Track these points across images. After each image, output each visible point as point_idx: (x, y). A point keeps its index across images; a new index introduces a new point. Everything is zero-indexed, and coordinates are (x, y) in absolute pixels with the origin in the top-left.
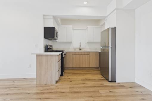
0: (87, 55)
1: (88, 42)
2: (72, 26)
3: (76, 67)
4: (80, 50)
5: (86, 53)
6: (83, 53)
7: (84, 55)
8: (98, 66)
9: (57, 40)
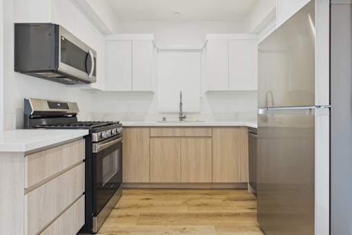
0: (202, 140)
1: (208, 93)
2: (152, 35)
3: (163, 181)
4: (181, 118)
5: (198, 132)
6: (189, 132)
7: (193, 139)
8: (245, 178)
9: (93, 85)
